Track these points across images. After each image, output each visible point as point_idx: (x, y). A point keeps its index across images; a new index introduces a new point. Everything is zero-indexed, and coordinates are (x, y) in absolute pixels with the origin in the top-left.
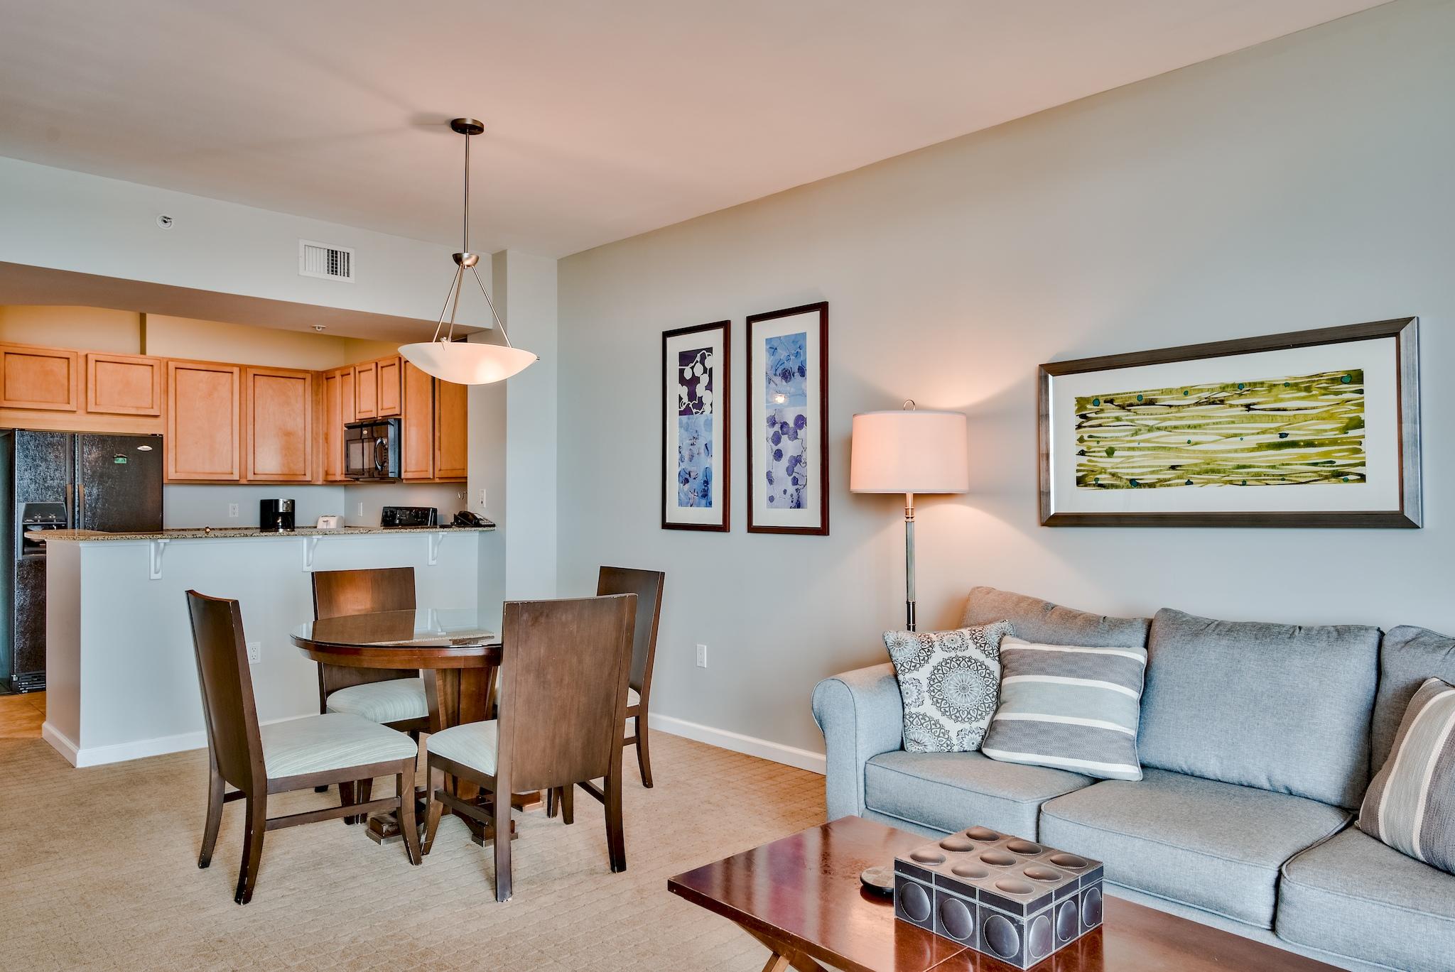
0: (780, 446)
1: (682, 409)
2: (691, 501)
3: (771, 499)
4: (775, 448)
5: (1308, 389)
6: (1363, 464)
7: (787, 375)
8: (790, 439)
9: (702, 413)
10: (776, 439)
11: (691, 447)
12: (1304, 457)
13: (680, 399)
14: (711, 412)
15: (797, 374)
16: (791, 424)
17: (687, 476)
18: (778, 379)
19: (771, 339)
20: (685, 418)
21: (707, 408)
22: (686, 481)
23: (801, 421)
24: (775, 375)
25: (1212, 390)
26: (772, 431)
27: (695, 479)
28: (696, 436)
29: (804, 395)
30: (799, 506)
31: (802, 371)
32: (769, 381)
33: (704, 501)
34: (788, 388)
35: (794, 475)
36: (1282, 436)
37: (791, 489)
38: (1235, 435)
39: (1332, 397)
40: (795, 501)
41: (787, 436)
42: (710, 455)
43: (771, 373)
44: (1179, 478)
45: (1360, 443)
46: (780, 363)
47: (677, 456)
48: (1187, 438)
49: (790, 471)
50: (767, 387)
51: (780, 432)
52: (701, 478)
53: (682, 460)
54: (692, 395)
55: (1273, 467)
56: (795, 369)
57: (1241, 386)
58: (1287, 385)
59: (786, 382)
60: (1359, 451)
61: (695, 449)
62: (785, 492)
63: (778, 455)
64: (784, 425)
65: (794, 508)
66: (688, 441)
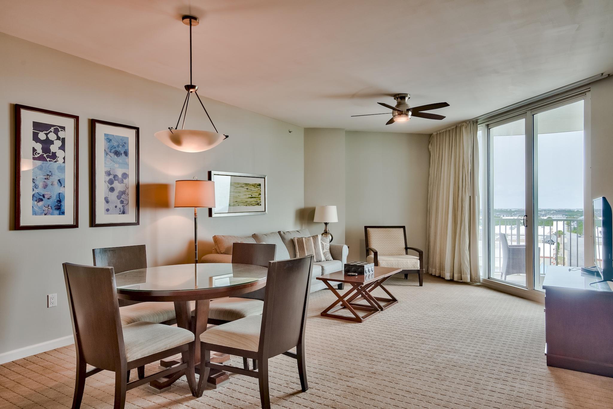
0: (113, 186)
1: (36, 156)
2: (46, 212)
3: (108, 210)
4: (110, 186)
5: (255, 186)
6: (261, 202)
7: (117, 153)
8: (119, 183)
9: (56, 162)
10: (111, 182)
11: (46, 180)
12: (254, 200)
13: (34, 150)
14: (64, 162)
15: (123, 155)
16: (120, 176)
17: (42, 197)
18: (112, 155)
19: (108, 134)
20: (39, 163)
21: (60, 160)
22: (41, 200)
23: (125, 176)
24: (110, 152)
25: (242, 184)
26: (108, 178)
27: (48, 199)
28: (50, 174)
29: (127, 164)
30: (124, 213)
31: (126, 153)
32: (107, 154)
33: (57, 212)
34: (118, 160)
35: (121, 199)
36: (252, 196)
37: (120, 206)
38: (245, 195)
39: (257, 188)
40: (122, 211)
41: (117, 181)
42: (63, 186)
43: (108, 151)
44: (237, 204)
45: (260, 198)
46: (113, 147)
47: (31, 185)
48: (238, 195)
49: (119, 197)
50: (105, 157)
51: (113, 179)
52: (54, 198)
53: (36, 186)
54: (46, 150)
55: (250, 202)
56: (122, 152)
57: (246, 184)
58: (252, 185)
59: (117, 157)
60: (260, 199)
61: (49, 182)
62: (116, 207)
63: (112, 190)
64: (115, 176)
65: (121, 214)
66: (42, 177)
